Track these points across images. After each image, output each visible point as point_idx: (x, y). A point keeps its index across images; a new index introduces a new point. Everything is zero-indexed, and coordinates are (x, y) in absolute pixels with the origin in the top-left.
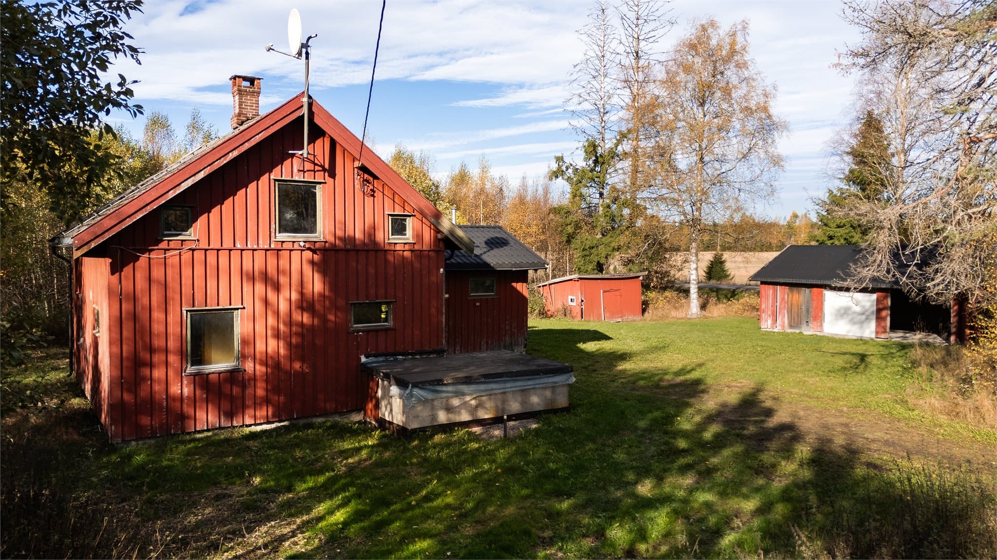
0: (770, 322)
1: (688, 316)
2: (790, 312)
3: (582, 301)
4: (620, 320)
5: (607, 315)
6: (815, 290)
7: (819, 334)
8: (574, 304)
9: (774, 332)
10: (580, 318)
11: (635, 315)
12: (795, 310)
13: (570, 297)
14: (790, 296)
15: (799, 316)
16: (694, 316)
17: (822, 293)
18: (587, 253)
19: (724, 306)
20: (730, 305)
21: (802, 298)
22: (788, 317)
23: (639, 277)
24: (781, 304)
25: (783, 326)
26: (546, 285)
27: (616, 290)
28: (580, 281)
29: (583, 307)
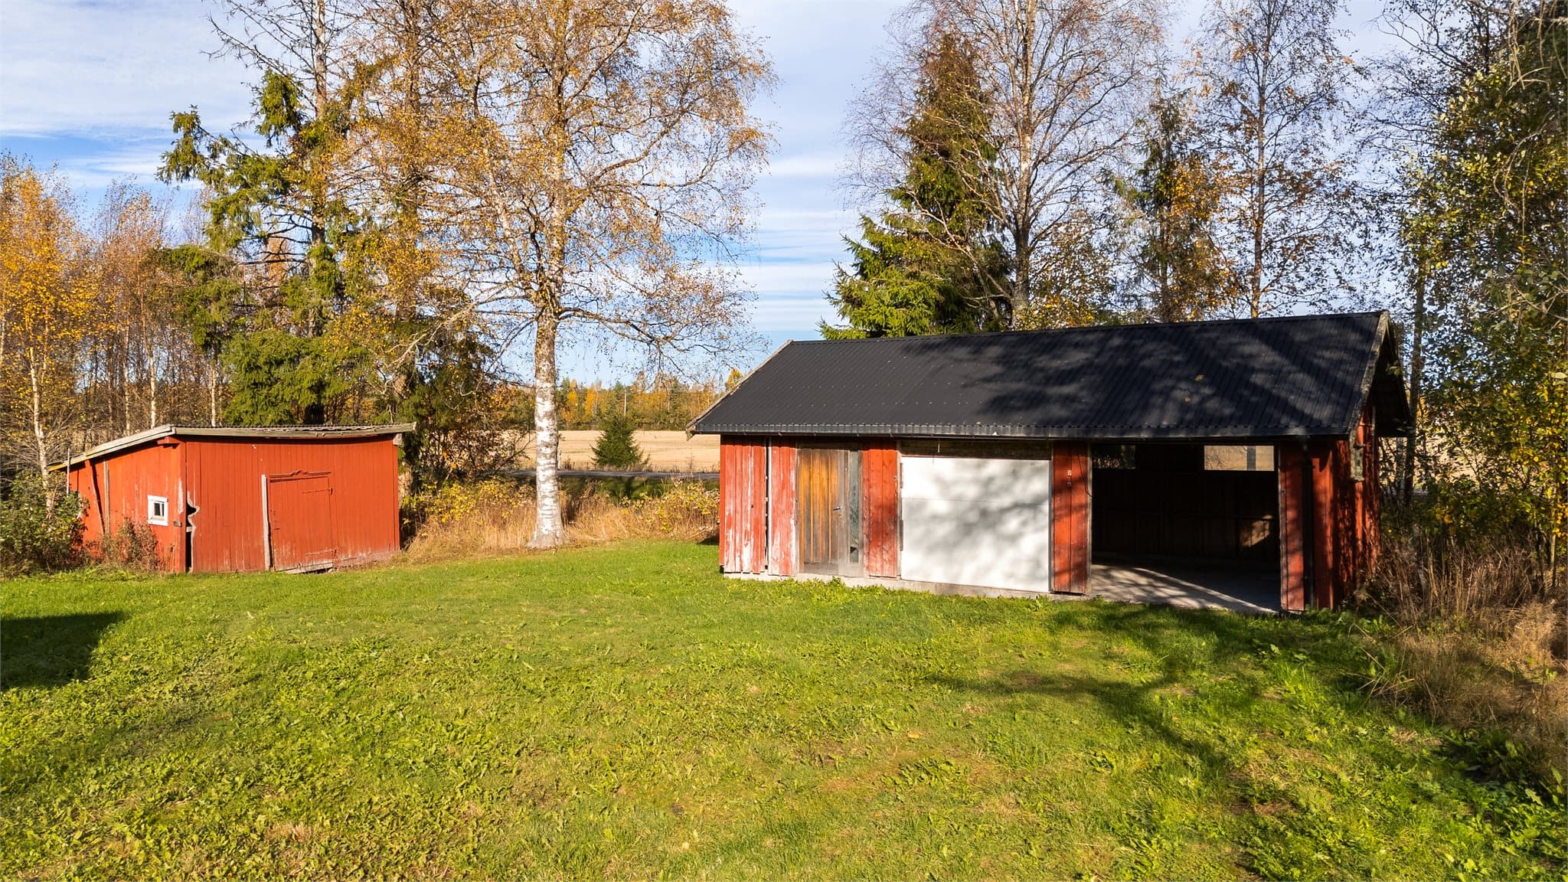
0: (747, 553)
1: (531, 545)
2: (805, 521)
3: (190, 510)
4: (326, 563)
5: (284, 550)
6: (875, 454)
7: (888, 584)
8: (163, 521)
9: (763, 585)
10: (177, 566)
11: (376, 545)
12: (819, 515)
13: (152, 500)
14: (805, 474)
15: (829, 534)
16: (547, 543)
17: (893, 462)
18: (262, 377)
19: (625, 511)
20: (638, 511)
21: (836, 478)
22: (799, 539)
23: (392, 436)
24: (778, 500)
25: (786, 565)
26: (81, 465)
27: (315, 476)
28: (181, 445)
29: (193, 529)
